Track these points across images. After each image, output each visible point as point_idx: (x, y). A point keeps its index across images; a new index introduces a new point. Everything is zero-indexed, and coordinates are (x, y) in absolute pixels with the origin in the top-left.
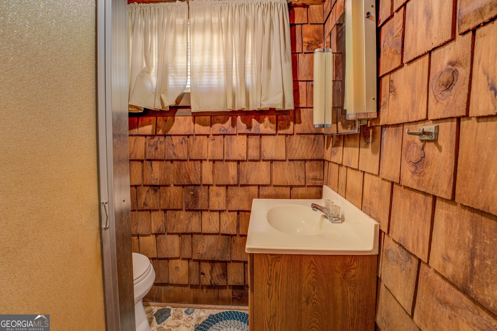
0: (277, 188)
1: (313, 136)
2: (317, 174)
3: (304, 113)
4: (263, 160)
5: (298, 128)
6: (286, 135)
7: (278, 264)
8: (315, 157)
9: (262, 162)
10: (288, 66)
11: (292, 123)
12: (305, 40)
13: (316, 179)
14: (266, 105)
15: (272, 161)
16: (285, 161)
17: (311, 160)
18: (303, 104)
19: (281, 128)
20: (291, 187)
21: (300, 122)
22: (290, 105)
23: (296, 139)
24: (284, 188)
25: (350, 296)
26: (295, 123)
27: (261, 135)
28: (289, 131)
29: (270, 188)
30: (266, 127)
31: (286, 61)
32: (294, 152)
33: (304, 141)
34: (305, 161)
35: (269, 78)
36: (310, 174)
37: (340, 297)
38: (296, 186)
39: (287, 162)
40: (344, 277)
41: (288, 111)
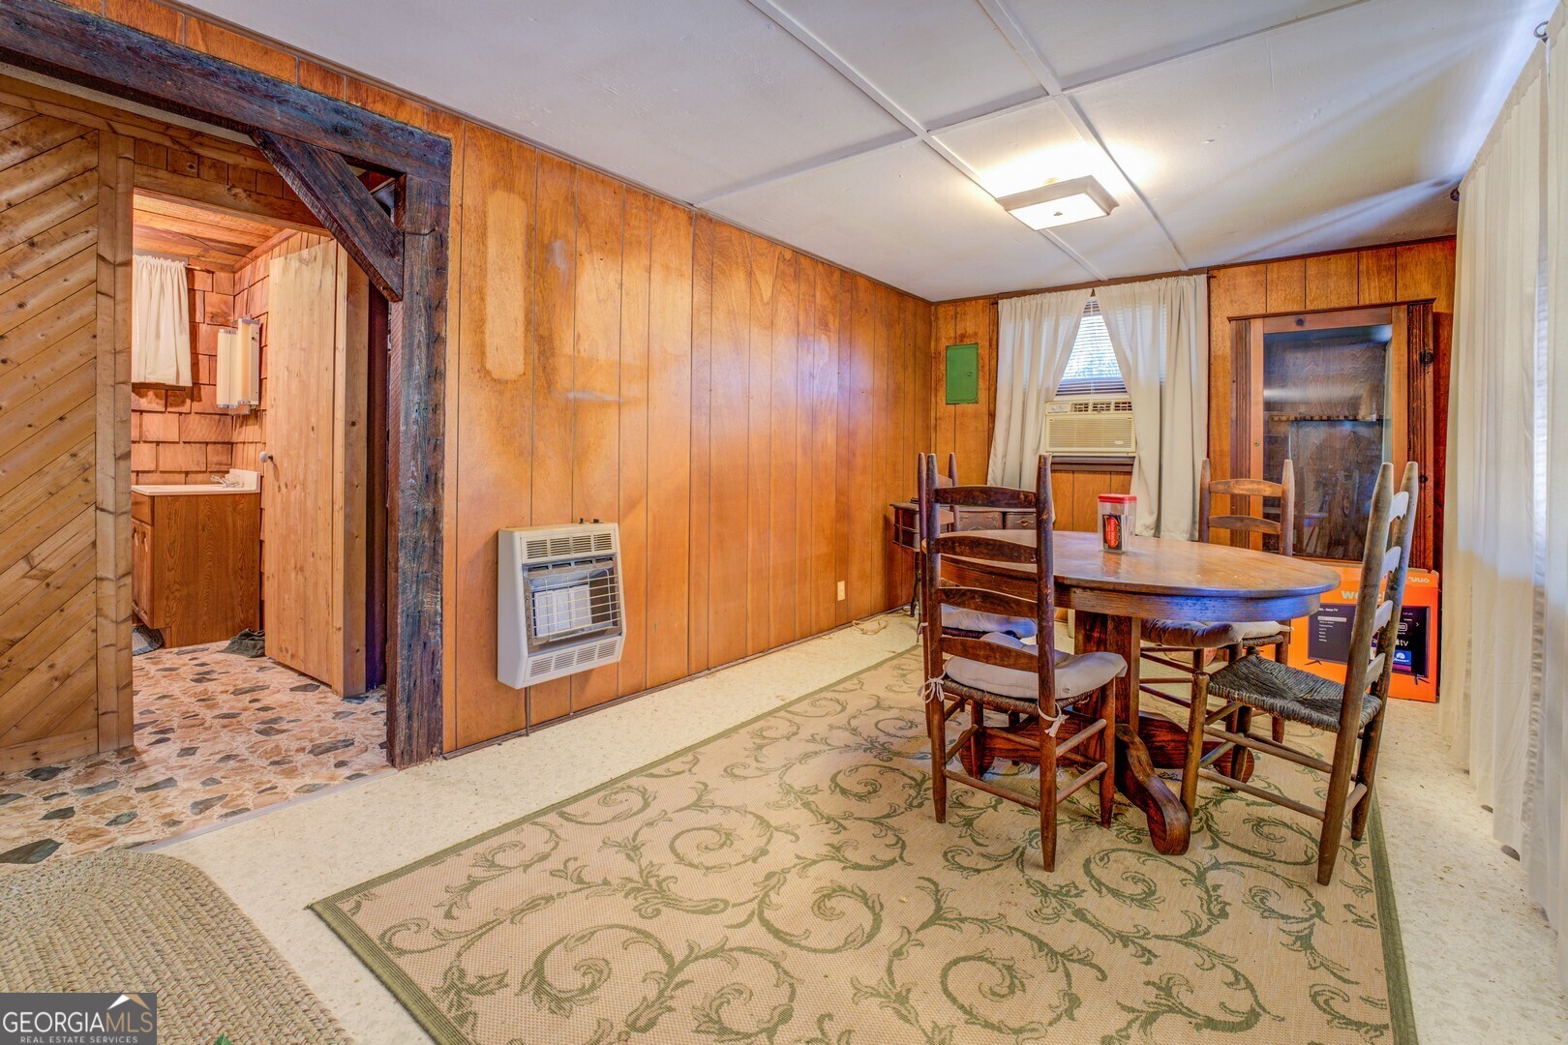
0: (166, 475)
1: (217, 417)
2: (224, 459)
3: (205, 391)
4: (145, 442)
5: (197, 406)
6: (180, 414)
7: (177, 504)
8: (220, 439)
9: (142, 444)
10: (184, 340)
11: (188, 401)
12: (209, 309)
13: (221, 464)
14: (152, 379)
15: (158, 443)
16: (178, 443)
17: (215, 443)
18: (204, 378)
19: (172, 405)
20: (187, 473)
21: (200, 400)
22: (186, 381)
23: (194, 419)
24: (176, 475)
25: (239, 523)
26: (192, 401)
27: (142, 412)
28: (185, 409)
29: (154, 474)
30: (150, 403)
31: (181, 333)
32: (191, 433)
33: (205, 421)
34: (207, 443)
35: (157, 349)
36: (215, 459)
37: (231, 524)
38: (193, 472)
39: (182, 444)
40: (234, 509)
41: (183, 389)
